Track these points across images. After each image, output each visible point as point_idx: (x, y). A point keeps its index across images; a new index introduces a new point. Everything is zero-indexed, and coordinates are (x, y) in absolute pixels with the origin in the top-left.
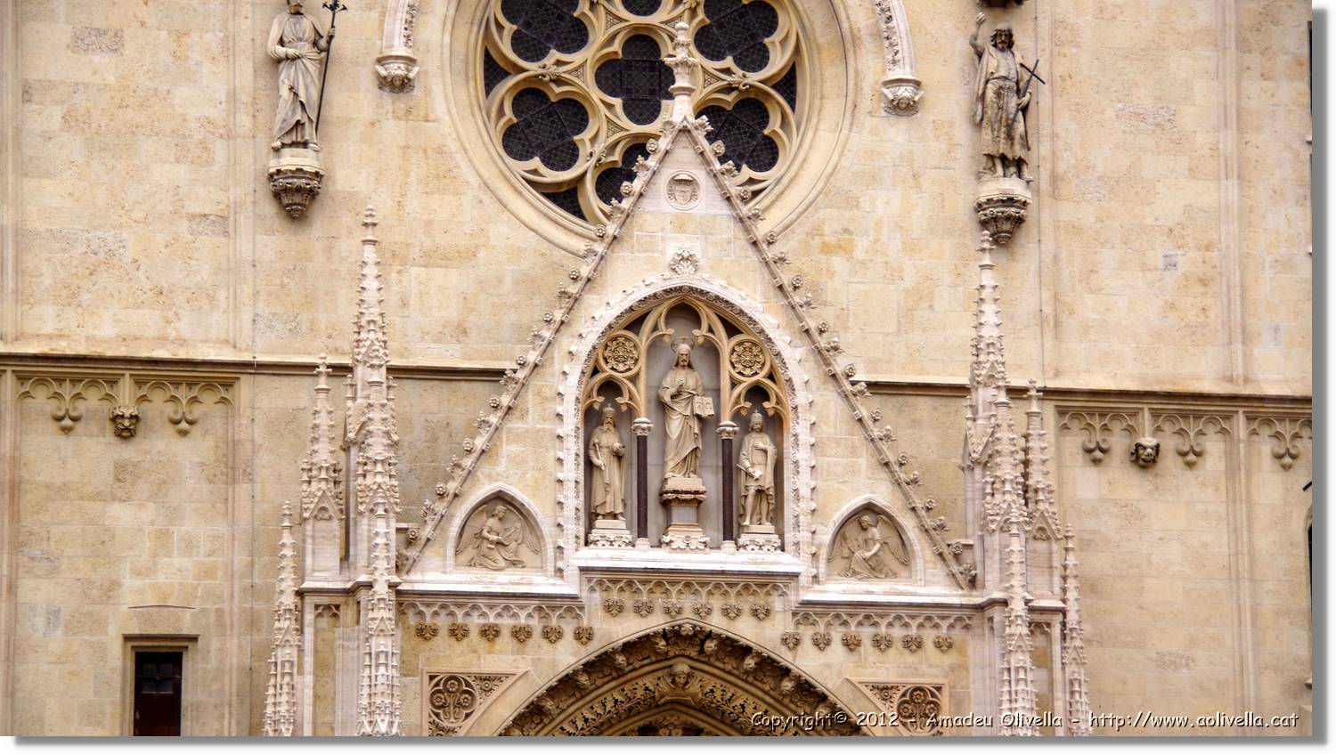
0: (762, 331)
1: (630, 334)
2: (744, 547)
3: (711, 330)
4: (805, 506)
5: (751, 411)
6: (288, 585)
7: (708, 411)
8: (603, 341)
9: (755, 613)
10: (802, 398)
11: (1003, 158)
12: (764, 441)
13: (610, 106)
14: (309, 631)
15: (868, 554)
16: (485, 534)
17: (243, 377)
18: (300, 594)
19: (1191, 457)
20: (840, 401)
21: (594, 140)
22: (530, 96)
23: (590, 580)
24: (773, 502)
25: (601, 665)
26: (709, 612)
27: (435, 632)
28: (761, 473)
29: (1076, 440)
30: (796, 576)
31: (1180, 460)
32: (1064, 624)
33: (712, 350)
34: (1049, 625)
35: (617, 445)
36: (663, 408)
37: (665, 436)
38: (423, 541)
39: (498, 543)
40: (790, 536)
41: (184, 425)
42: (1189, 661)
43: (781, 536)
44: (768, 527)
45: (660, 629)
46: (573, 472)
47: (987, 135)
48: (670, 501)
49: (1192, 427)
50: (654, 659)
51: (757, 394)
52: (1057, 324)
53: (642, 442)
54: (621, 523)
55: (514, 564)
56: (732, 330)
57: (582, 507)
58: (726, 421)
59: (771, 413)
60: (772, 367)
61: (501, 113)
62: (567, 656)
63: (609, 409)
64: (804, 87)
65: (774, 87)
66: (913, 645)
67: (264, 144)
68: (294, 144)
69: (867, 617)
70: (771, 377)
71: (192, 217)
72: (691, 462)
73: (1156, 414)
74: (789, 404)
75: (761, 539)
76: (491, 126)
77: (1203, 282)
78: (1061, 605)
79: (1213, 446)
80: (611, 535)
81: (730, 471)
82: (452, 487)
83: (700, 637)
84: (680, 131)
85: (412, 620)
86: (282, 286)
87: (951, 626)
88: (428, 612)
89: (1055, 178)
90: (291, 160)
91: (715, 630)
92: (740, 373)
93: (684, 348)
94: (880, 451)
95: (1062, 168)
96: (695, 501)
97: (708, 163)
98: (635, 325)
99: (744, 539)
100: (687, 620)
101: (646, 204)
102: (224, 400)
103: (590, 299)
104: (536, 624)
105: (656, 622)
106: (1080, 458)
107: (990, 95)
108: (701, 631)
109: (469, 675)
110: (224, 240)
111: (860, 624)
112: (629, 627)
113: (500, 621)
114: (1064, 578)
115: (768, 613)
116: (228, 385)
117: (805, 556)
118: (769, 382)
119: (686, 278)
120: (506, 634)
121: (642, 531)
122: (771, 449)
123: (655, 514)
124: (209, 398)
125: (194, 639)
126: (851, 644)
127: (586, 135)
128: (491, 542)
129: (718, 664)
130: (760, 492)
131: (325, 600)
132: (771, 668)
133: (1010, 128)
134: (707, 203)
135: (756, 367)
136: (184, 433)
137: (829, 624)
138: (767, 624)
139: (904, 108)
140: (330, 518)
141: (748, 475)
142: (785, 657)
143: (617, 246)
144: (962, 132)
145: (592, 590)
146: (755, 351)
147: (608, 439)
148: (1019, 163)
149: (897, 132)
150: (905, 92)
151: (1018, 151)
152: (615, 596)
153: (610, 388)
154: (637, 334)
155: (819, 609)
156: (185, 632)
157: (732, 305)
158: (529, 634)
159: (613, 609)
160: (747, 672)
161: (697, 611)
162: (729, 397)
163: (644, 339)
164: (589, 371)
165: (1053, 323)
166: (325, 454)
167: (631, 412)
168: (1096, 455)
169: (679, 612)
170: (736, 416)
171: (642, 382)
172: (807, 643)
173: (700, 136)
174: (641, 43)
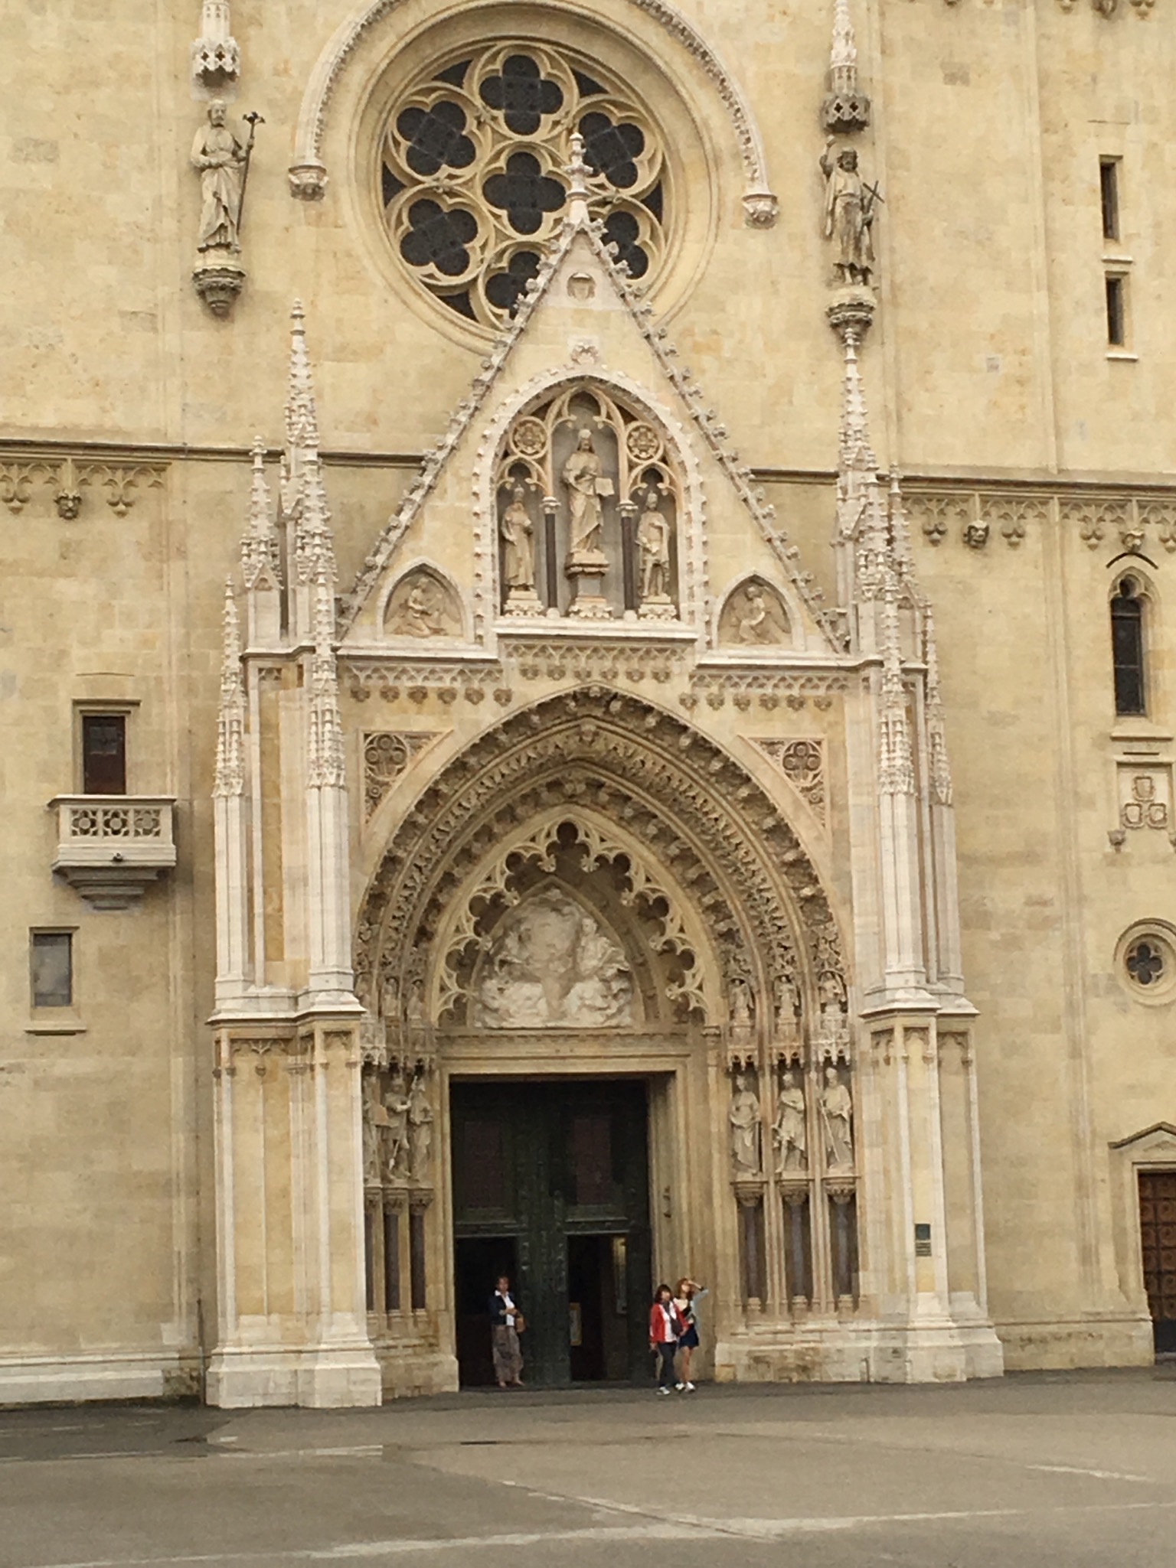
0: (656, 418)
1: (537, 420)
2: (645, 616)
3: (609, 417)
4: (699, 577)
5: (647, 491)
6: (233, 651)
7: (609, 491)
8: (514, 425)
9: (656, 676)
10: (693, 479)
11: (852, 267)
12: (658, 519)
13: (497, 217)
14: (254, 694)
15: (754, 623)
16: (411, 604)
17: (175, 463)
18: (244, 659)
19: (1014, 537)
20: (727, 482)
21: (483, 247)
22: (424, 208)
23: (507, 646)
24: (669, 575)
25: (518, 723)
26: (615, 675)
27: (368, 695)
28: (658, 548)
29: (919, 522)
30: (693, 641)
31: (1005, 540)
32: (925, 685)
33: (611, 436)
34: (913, 685)
35: (528, 523)
36: (565, 488)
37: (570, 513)
38: (354, 611)
39: (423, 613)
40: (684, 606)
41: (121, 507)
43: (677, 608)
44: (665, 598)
45: (571, 691)
46: (488, 546)
47: (836, 246)
48: (576, 574)
49: (1014, 510)
50: (564, 718)
51: (653, 475)
52: (899, 419)
53: (550, 519)
54: (533, 594)
55: (437, 632)
56: (628, 417)
57: (498, 578)
58: (625, 500)
59: (665, 493)
60: (665, 451)
61: (399, 222)
62: (489, 716)
63: (520, 490)
64: (671, 202)
65: (643, 201)
66: (796, 704)
67: (190, 247)
68: (219, 245)
69: (756, 679)
70: (664, 460)
71: (122, 314)
72: (594, 539)
73: (985, 500)
74: (681, 483)
75: (659, 609)
76: (391, 234)
77: (1021, 382)
78: (923, 666)
79: (1032, 527)
80: (525, 605)
81: (630, 547)
82: (380, 560)
83: (607, 698)
84: (578, 233)
85: (348, 683)
86: (208, 378)
87: (829, 687)
88: (362, 676)
89: (893, 287)
90: (216, 260)
91: (621, 692)
92: (637, 457)
93: (585, 433)
94: (762, 528)
95: (898, 279)
96: (598, 574)
97: (603, 262)
98: (541, 411)
99: (643, 609)
100: (596, 684)
101: (550, 300)
102: (156, 484)
103: (501, 388)
104: (458, 685)
105: (568, 685)
106: (921, 539)
107: (839, 210)
108: (608, 692)
109: (400, 733)
110: (151, 334)
111: (749, 685)
112: (544, 690)
113: (427, 684)
114: (924, 643)
115: (668, 675)
116: (160, 469)
117: (700, 625)
118: (662, 464)
119: (587, 368)
120: (432, 696)
121: (552, 602)
122: (666, 527)
123: (563, 588)
124: (144, 482)
125: (136, 704)
126: (742, 704)
127: (477, 243)
128: (417, 611)
129: (622, 723)
130: (656, 565)
131: (268, 664)
132: (671, 726)
133: (858, 241)
134: (603, 299)
135: (651, 451)
136: (121, 514)
137: (722, 686)
138: (667, 685)
139: (762, 221)
140: (270, 589)
141: (647, 550)
142: (683, 716)
143: (523, 337)
144: (814, 243)
145: (510, 655)
146: (650, 435)
147: (519, 517)
148: (865, 272)
149: (758, 242)
150: (763, 206)
151: (865, 262)
152: (529, 660)
153: (520, 470)
154: (543, 419)
155: (714, 672)
156: (128, 698)
157: (629, 393)
158: (454, 696)
159: (526, 672)
160: (648, 731)
161: (604, 675)
162: (626, 479)
163: (549, 426)
164: (501, 455)
165: (897, 416)
166: (263, 528)
167: (539, 493)
168: (934, 535)
169: (589, 674)
170: (634, 496)
171: (549, 465)
172: (703, 704)
173: (596, 237)
174: (524, 160)
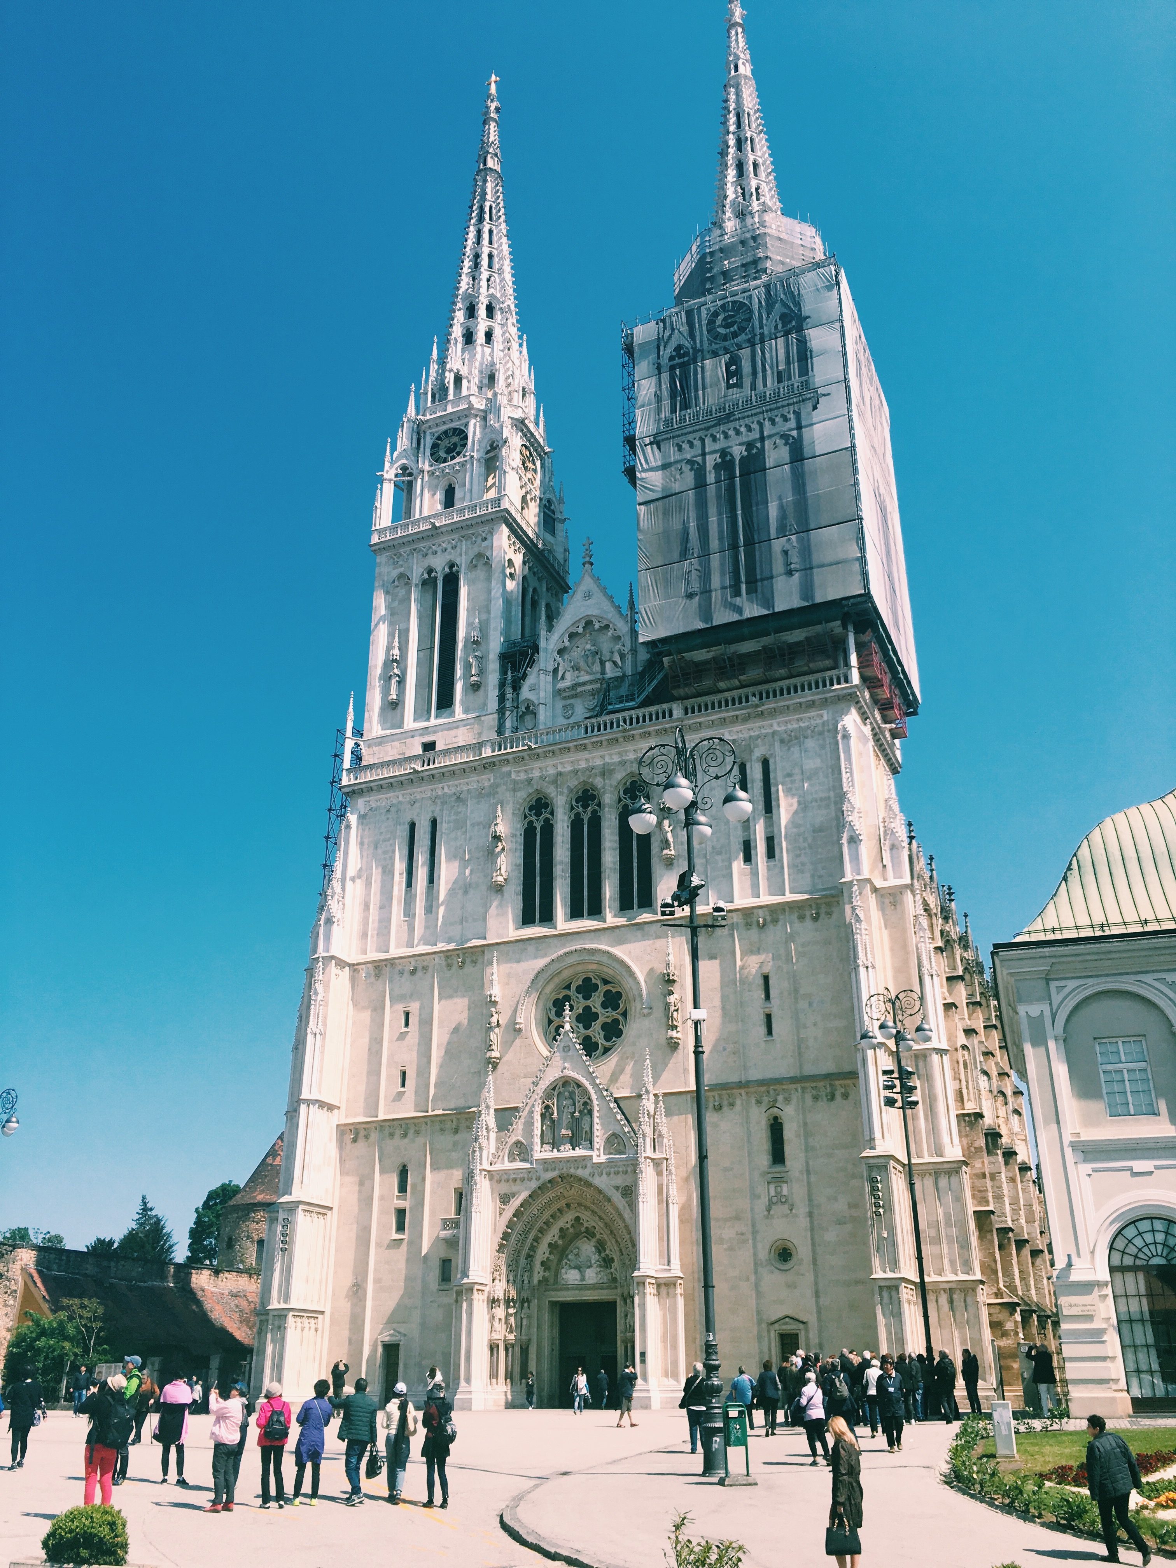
0: (585, 1086)
1: (552, 1091)
2: (579, 1149)
3: (573, 1088)
4: (597, 1136)
5: (583, 1109)
7: (573, 1110)
8: (545, 1094)
9: (582, 1168)
10: (595, 1104)
11: (671, 1026)
12: (587, 1118)
15: (613, 1147)
16: (514, 1152)
19: (732, 1105)
20: (606, 1103)
23: (541, 1163)
24: (590, 1135)
25: (543, 1187)
26: (571, 1169)
28: (586, 1128)
30: (591, 1156)
31: (728, 1108)
32: (667, 1163)
33: (573, 1094)
34: (663, 1163)
35: (549, 1124)
37: (563, 1119)
38: (498, 1156)
39: (518, 1154)
40: (593, 1144)
42: (732, 1169)
43: (590, 1145)
44: (587, 1143)
45: (557, 1175)
46: (536, 1132)
47: (667, 1020)
48: (561, 1138)
49: (731, 1097)
50: (558, 1184)
53: (555, 1122)
54: (549, 1146)
55: (522, 1160)
56: (579, 1086)
57: (540, 1142)
58: (577, 1113)
59: (588, 1110)
60: (588, 1096)
62: (534, 1185)
63: (547, 1114)
64: (628, 1014)
65: (621, 1015)
66: (625, 1173)
68: (490, 1050)
69: (612, 1166)
70: (588, 1099)
72: (568, 1126)
73: (720, 1095)
74: (592, 1106)
75: (585, 1147)
77: (734, 1053)
78: (666, 1157)
79: (738, 1102)
80: (546, 1149)
81: (578, 1128)
82: (505, 1140)
83: (570, 1177)
84: (565, 1033)
85: (495, 1178)
87: (634, 1166)
88: (498, 1176)
91: (572, 1175)
92: (580, 1099)
93: (566, 1093)
94: (616, 1117)
96: (568, 1137)
97: (572, 1041)
98: (553, 1089)
99: (580, 1147)
100: (565, 1172)
103: (541, 1082)
104: (527, 1177)
105: (556, 1173)
107: (667, 1008)
108: (569, 1174)
109: (509, 1193)
111: (610, 1168)
112: (550, 1176)
113: (518, 1177)
114: (666, 1149)
115: (586, 1167)
117: (596, 1149)
118: (587, 1101)
119: (565, 1073)
120: (519, 1181)
121: (554, 1148)
122: (589, 1120)
123: (558, 1142)
126: (608, 1174)
128: (515, 1155)
130: (586, 1133)
132: (588, 1184)
133: (672, 1017)
134: (572, 1052)
135: (584, 1097)
137: (602, 1169)
138: (586, 1171)
141: (583, 1128)
142: (590, 1179)
144: (664, 1019)
145: (541, 1166)
146: (583, 1092)
147: (547, 1123)
148: (676, 1026)
149: (646, 1023)
150: (646, 1011)
151: (675, 1023)
152: (546, 1167)
153: (547, 1107)
155: (599, 1165)
157: (577, 1080)
158: (524, 1180)
159: (545, 1171)
161: (568, 1169)
162: (577, 1107)
163: (555, 1092)
164: (541, 1103)
167: (553, 1114)
169: (562, 1170)
170: (580, 1112)
171: (555, 1105)
172: (596, 1174)
174: (587, 1009)
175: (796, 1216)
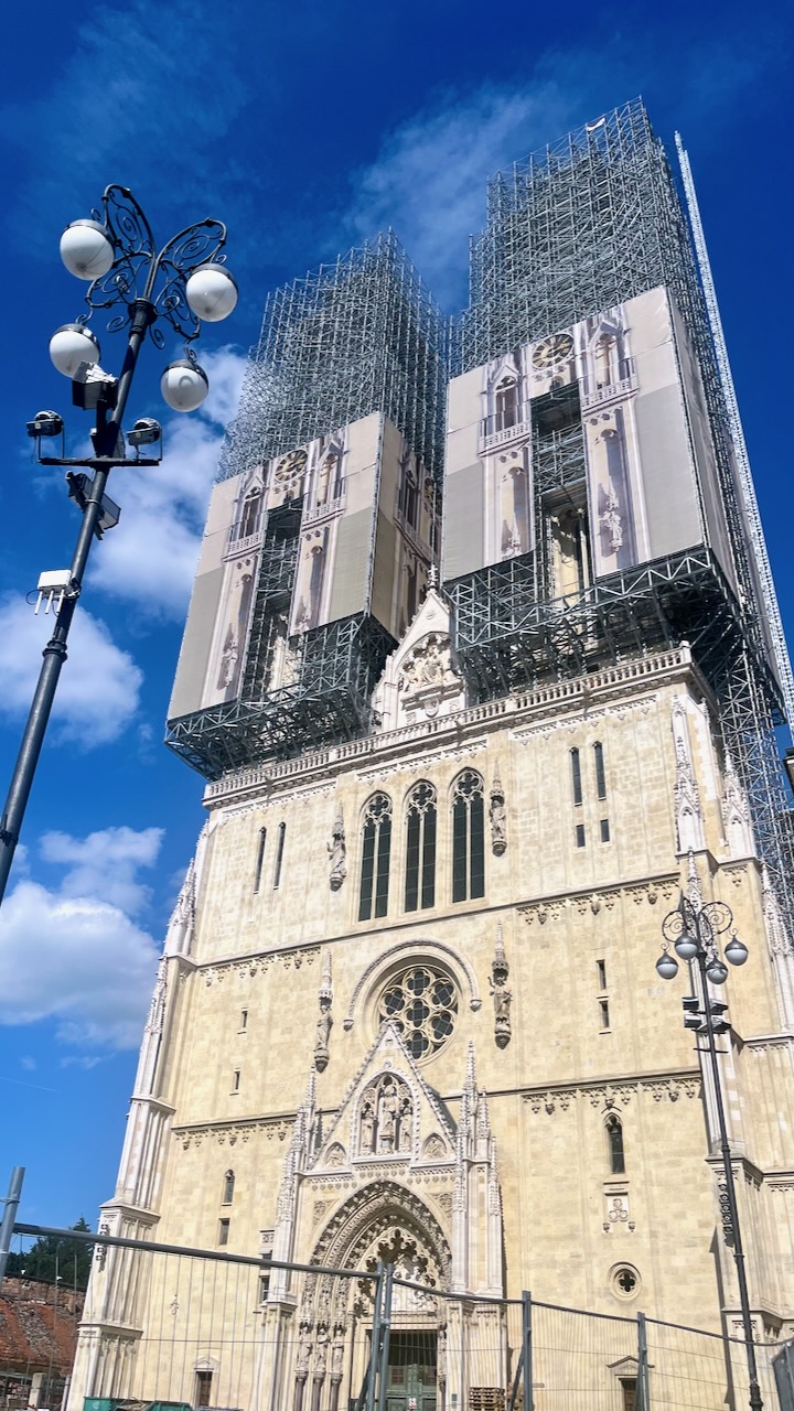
1: (373, 1088)
4: (417, 1136)
7: (393, 1109)
8: (365, 1091)
9: (400, 1173)
10: (416, 1101)
11: (502, 1018)
12: (407, 1117)
13: (408, 1024)
16: (332, 1156)
19: (565, 1107)
20: (426, 1102)
23: (356, 1167)
24: (410, 1136)
25: (359, 1195)
26: (388, 1174)
27: (316, 1188)
29: (530, 1105)
30: (412, 1159)
31: (561, 1108)
35: (370, 1124)
38: (315, 1160)
40: (411, 1146)
43: (408, 1147)
45: (374, 1181)
49: (564, 1096)
50: (376, 1192)
51: (406, 1102)
52: (524, 1069)
55: (340, 1164)
59: (409, 1107)
60: (410, 1093)
62: (350, 1192)
63: (367, 1113)
64: (459, 1007)
65: (451, 1009)
66: (444, 1179)
68: (319, 1049)
69: (432, 1171)
70: (409, 1096)
72: (388, 1126)
73: (553, 1094)
74: (414, 1104)
75: (404, 1148)
77: (568, 1047)
78: (489, 1161)
79: (571, 1102)
82: (323, 1142)
85: (311, 1185)
88: (315, 1182)
89: (521, 1022)
90: (319, 1053)
91: (390, 1181)
94: (437, 1116)
100: (383, 1178)
101: (379, 1049)
103: (362, 1079)
104: (341, 1182)
105: (374, 1179)
106: (531, 1111)
107: (496, 1000)
108: (387, 1181)
109: (324, 1201)
111: (429, 1173)
112: (367, 1181)
113: (333, 1182)
115: (403, 1172)
117: (415, 1152)
119: (387, 1069)
120: (334, 1186)
122: (409, 1119)
126: (427, 1181)
128: (334, 1158)
129: (394, 1192)
130: (406, 1134)
133: (501, 1008)
134: (395, 1046)
135: (406, 1093)
137: (420, 1175)
138: (403, 1176)
139: (476, 1008)
142: (408, 1187)
144: (491, 1012)
145: (357, 1170)
146: (406, 1089)
147: (369, 1122)
149: (474, 1016)
150: (475, 1003)
152: (362, 1171)
155: (418, 1169)
158: (340, 1186)
159: (362, 1176)
160: (402, 1194)
161: (385, 1174)
169: (380, 1175)
172: (414, 1182)
174: (418, 1003)
175: (638, 1236)
